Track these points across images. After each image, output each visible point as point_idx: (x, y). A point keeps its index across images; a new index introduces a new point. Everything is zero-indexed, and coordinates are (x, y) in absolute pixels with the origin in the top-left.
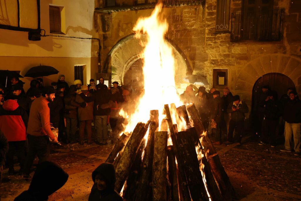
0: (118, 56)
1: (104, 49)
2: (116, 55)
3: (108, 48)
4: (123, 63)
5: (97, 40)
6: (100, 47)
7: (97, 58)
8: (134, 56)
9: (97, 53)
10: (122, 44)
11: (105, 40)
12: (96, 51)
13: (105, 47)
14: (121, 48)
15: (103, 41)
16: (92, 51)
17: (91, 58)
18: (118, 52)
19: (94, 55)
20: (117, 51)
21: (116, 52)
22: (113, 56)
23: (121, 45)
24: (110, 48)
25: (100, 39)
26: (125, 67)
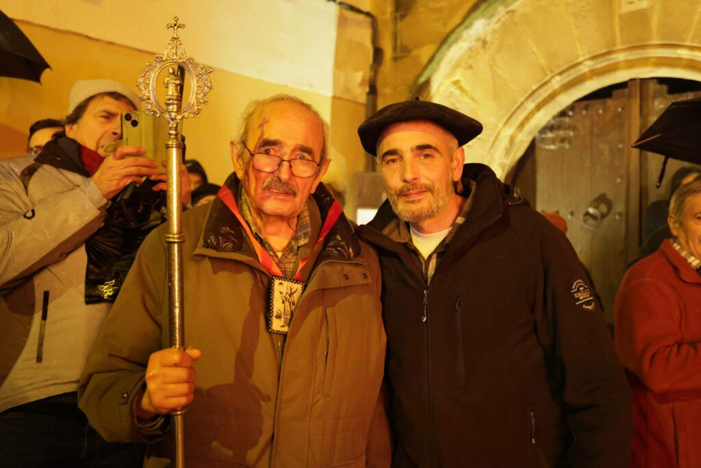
0: (467, 88)
1: (395, 59)
2: (456, 83)
3: (415, 53)
4: (492, 120)
5: (361, 17)
6: (378, 53)
7: (362, 104)
8: (560, 74)
9: (363, 80)
10: (495, 19)
11: (403, 17)
12: (357, 70)
13: (402, 52)
14: (484, 43)
15: (395, 20)
16: (339, 64)
17: (334, 98)
18: (470, 67)
19: (347, 90)
20: (467, 63)
21: (457, 66)
22: (443, 89)
23: (489, 29)
24: (424, 53)
25: (380, 18)
26: (504, 143)
